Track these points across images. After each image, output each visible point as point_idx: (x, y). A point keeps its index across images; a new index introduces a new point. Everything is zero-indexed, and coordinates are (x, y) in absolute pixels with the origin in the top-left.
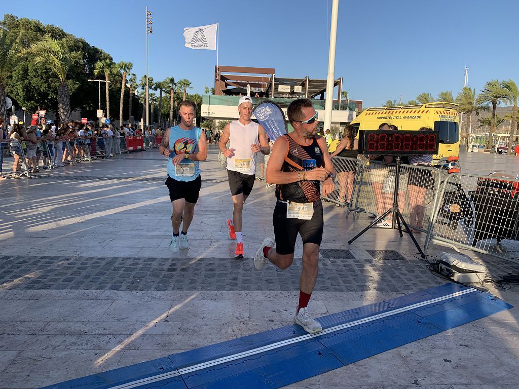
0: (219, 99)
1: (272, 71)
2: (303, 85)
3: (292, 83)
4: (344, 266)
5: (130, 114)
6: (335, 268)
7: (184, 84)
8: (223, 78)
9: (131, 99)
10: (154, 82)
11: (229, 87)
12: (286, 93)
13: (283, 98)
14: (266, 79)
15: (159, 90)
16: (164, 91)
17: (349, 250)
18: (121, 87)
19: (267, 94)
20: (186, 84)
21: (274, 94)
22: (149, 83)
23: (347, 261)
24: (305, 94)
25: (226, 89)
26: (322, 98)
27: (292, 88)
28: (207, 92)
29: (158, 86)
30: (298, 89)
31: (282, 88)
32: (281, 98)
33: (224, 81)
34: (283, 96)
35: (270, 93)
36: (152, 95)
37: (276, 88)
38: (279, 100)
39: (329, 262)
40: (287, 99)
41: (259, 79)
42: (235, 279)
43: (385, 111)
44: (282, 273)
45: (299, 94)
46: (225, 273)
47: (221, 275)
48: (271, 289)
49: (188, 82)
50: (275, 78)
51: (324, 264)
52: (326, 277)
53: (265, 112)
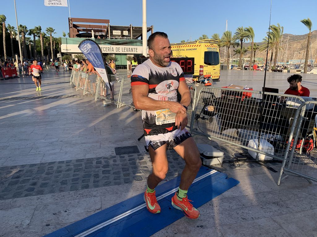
0: (73, 40)
1: (107, 21)
2: (129, 30)
3: (122, 29)
4: (129, 160)
5: (13, 52)
6: (122, 163)
7: (50, 30)
8: (75, 26)
9: (12, 41)
10: (28, 29)
11: (80, 32)
12: (119, 36)
13: (117, 39)
14: (105, 27)
15: (32, 35)
16: (36, 36)
17: (137, 146)
18: (2, 33)
19: (106, 36)
20: (51, 30)
21: (110, 36)
22: (23, 30)
23: (132, 156)
24: (130, 36)
25: (78, 33)
26: (142, 39)
27: (122, 33)
28: (64, 36)
29: (31, 32)
30: (126, 33)
31: (115, 32)
32: (115, 38)
33: (76, 28)
34: (117, 37)
35: (108, 35)
36: (28, 38)
37: (111, 32)
38: (114, 40)
39: (119, 158)
40: (119, 40)
41: (101, 27)
42: (34, 184)
43: (175, 46)
44: (78, 173)
45: (126, 36)
46: (28, 179)
47: (24, 181)
48: (62, 191)
49: (52, 29)
50: (110, 26)
51: (115, 161)
52: (112, 172)
53: (86, 47)
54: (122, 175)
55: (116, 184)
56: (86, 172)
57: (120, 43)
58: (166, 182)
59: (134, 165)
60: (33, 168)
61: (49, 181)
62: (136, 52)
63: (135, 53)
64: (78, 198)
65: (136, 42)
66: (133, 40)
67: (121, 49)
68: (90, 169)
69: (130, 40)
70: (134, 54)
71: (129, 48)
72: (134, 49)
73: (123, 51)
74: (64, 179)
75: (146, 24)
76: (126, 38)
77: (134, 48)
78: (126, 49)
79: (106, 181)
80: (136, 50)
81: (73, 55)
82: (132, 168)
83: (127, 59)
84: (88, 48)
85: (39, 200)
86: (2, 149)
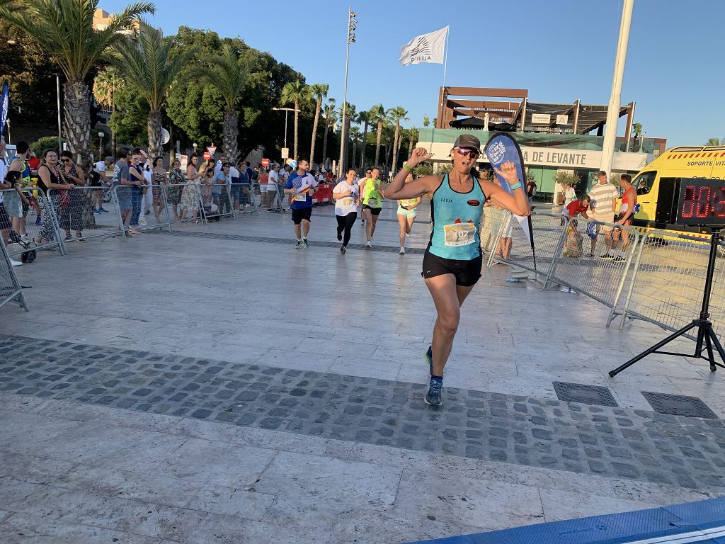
0: (442, 134)
1: (523, 93)
2: (571, 114)
3: (553, 110)
4: (594, 420)
5: (324, 155)
6: (577, 422)
7: (398, 113)
8: (451, 104)
9: (326, 134)
10: (357, 111)
11: (459, 118)
12: (544, 126)
13: (539, 132)
14: (514, 106)
15: (363, 123)
16: (370, 124)
17: (610, 389)
18: (314, 119)
19: (514, 127)
20: (400, 113)
21: (525, 125)
22: (350, 114)
23: (601, 410)
24: (572, 127)
25: (454, 119)
26: (600, 133)
27: (553, 119)
28: (426, 124)
29: (364, 117)
30: (562, 119)
31: (537, 118)
32: (535, 132)
33: (453, 108)
34: (539, 129)
35: (519, 125)
36: (355, 129)
37: (528, 119)
38: (532, 135)
39: (567, 409)
40: (544, 134)
41: (505, 105)
42: (392, 422)
43: (702, 153)
44: (476, 420)
45: (563, 127)
46: (378, 410)
47: (371, 412)
48: (449, 451)
49: (403, 111)
50: (527, 103)
51: (557, 413)
52: (556, 437)
53: (498, 150)
54: (581, 450)
55: (569, 467)
56: (494, 423)
57: (546, 141)
58: (706, 498)
59: (609, 435)
60: (384, 388)
61: (417, 422)
62: (582, 163)
63: (580, 165)
64: (485, 476)
65: (584, 141)
66: (579, 136)
67: (545, 156)
68: (502, 418)
69: (571, 135)
70: (577, 170)
71: (566, 155)
72: (576, 157)
73: (550, 159)
74: (448, 427)
75: (619, 98)
76: (561, 131)
77: (578, 155)
78: (557, 156)
79: (543, 454)
80: (583, 158)
81: (435, 165)
82: (605, 439)
83: (557, 179)
84: (502, 152)
85: (406, 459)
86: (325, 338)
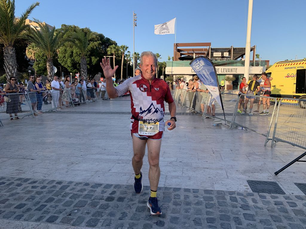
0: (176, 63)
1: (209, 44)
2: (229, 51)
3: (222, 51)
4: (275, 204)
6: (266, 206)
8: (179, 51)
9: (127, 66)
11: (183, 56)
12: (219, 57)
13: (217, 60)
14: (205, 50)
17: (277, 182)
18: (121, 60)
21: (211, 58)
22: (137, 57)
23: (277, 197)
24: (230, 57)
25: (181, 57)
27: (222, 54)
28: (169, 59)
30: (226, 54)
31: (215, 54)
32: (215, 60)
37: (212, 55)
39: (259, 198)
40: (219, 61)
41: (202, 50)
43: (291, 63)
44: (211, 210)
45: (227, 57)
49: (159, 55)
50: (211, 48)
51: (255, 201)
52: (257, 219)
56: (221, 211)
57: (220, 64)
59: (287, 214)
62: (236, 72)
63: (235, 73)
65: (236, 63)
66: (234, 61)
67: (220, 70)
68: (225, 207)
69: (230, 61)
70: (233, 75)
71: (229, 69)
72: (233, 70)
73: (222, 71)
74: (196, 216)
75: (249, 44)
76: (226, 59)
77: (234, 69)
78: (225, 69)
80: (236, 70)
81: (174, 76)
82: (285, 218)
83: (226, 79)
84: (201, 65)
